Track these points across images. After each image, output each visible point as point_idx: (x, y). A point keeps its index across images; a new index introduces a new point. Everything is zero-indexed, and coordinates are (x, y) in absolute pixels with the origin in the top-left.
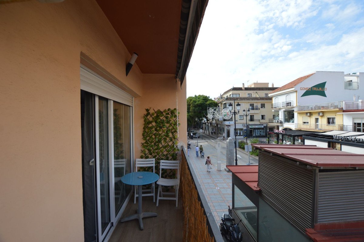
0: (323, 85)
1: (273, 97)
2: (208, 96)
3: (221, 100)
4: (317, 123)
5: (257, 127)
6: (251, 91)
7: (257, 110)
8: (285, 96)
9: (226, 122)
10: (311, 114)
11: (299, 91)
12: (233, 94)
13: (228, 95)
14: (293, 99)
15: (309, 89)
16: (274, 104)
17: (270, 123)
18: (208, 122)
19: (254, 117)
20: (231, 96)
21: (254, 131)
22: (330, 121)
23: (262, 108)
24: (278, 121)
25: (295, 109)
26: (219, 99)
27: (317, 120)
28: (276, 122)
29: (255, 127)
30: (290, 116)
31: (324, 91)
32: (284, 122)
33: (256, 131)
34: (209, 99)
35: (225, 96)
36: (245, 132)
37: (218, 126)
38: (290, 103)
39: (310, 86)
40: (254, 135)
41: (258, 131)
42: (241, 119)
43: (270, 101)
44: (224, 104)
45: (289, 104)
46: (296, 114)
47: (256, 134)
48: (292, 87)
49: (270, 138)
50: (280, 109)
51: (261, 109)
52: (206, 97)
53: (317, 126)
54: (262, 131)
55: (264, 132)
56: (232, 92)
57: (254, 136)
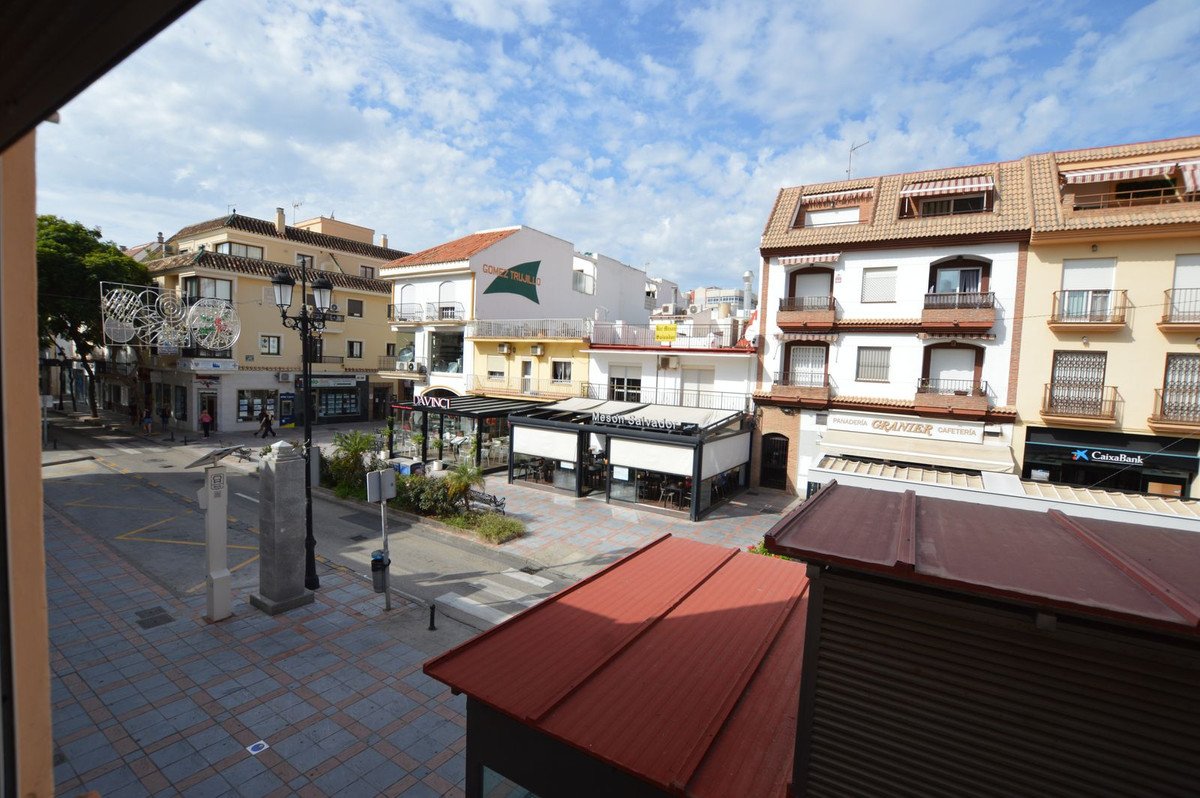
0: (531, 268)
1: (394, 281)
2: (89, 226)
3: (168, 261)
4: (526, 377)
5: (332, 383)
6: (309, 246)
7: (334, 320)
8: (438, 283)
9: (195, 360)
10: (512, 349)
11: (480, 274)
12: (230, 243)
13: (208, 242)
14: (462, 296)
15: (504, 273)
16: (398, 307)
17: (385, 370)
18: (88, 357)
19: (324, 348)
20: (224, 250)
21: (320, 398)
22: (559, 372)
23: (350, 314)
24: (411, 365)
25: (468, 331)
26: (152, 255)
27: (526, 366)
28: (406, 368)
29: (326, 385)
30: (448, 349)
31: (535, 286)
32: (429, 370)
33: (327, 399)
34: (95, 241)
35: (192, 246)
36: (288, 405)
37: (152, 380)
38: (453, 309)
39: (507, 266)
40: (322, 415)
41: (335, 399)
42: (269, 353)
43: (384, 295)
44: (186, 279)
45: (445, 311)
46: (468, 347)
47: (327, 409)
48: (463, 260)
49: (395, 428)
50: (419, 326)
51: (348, 318)
52: (78, 228)
53: (525, 384)
54: (351, 399)
55: (356, 403)
56: (229, 235)
57: (320, 418)
